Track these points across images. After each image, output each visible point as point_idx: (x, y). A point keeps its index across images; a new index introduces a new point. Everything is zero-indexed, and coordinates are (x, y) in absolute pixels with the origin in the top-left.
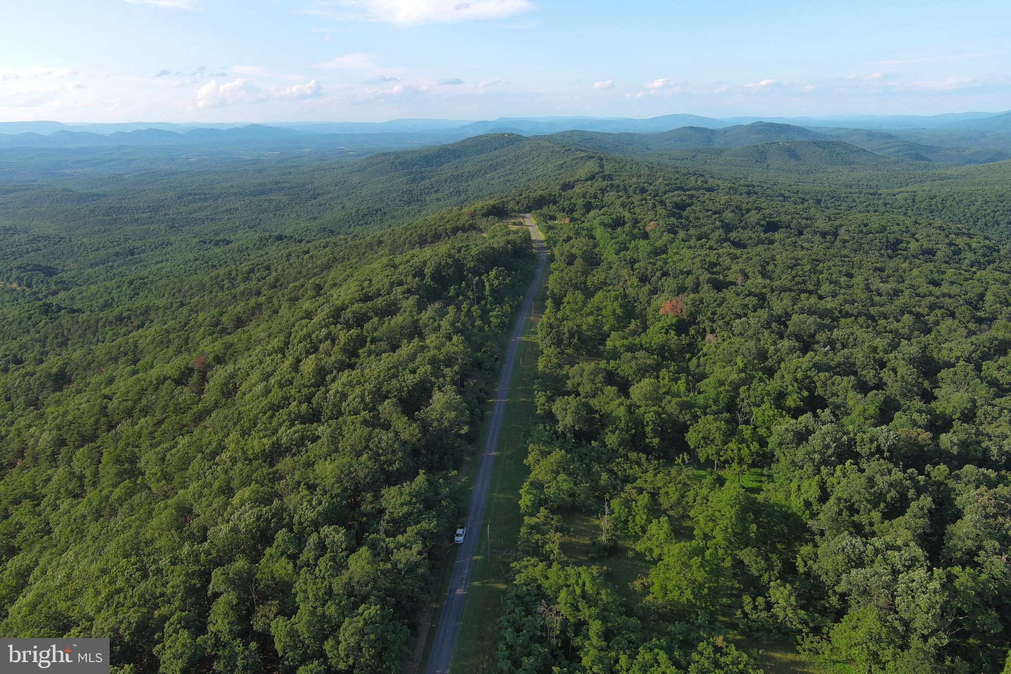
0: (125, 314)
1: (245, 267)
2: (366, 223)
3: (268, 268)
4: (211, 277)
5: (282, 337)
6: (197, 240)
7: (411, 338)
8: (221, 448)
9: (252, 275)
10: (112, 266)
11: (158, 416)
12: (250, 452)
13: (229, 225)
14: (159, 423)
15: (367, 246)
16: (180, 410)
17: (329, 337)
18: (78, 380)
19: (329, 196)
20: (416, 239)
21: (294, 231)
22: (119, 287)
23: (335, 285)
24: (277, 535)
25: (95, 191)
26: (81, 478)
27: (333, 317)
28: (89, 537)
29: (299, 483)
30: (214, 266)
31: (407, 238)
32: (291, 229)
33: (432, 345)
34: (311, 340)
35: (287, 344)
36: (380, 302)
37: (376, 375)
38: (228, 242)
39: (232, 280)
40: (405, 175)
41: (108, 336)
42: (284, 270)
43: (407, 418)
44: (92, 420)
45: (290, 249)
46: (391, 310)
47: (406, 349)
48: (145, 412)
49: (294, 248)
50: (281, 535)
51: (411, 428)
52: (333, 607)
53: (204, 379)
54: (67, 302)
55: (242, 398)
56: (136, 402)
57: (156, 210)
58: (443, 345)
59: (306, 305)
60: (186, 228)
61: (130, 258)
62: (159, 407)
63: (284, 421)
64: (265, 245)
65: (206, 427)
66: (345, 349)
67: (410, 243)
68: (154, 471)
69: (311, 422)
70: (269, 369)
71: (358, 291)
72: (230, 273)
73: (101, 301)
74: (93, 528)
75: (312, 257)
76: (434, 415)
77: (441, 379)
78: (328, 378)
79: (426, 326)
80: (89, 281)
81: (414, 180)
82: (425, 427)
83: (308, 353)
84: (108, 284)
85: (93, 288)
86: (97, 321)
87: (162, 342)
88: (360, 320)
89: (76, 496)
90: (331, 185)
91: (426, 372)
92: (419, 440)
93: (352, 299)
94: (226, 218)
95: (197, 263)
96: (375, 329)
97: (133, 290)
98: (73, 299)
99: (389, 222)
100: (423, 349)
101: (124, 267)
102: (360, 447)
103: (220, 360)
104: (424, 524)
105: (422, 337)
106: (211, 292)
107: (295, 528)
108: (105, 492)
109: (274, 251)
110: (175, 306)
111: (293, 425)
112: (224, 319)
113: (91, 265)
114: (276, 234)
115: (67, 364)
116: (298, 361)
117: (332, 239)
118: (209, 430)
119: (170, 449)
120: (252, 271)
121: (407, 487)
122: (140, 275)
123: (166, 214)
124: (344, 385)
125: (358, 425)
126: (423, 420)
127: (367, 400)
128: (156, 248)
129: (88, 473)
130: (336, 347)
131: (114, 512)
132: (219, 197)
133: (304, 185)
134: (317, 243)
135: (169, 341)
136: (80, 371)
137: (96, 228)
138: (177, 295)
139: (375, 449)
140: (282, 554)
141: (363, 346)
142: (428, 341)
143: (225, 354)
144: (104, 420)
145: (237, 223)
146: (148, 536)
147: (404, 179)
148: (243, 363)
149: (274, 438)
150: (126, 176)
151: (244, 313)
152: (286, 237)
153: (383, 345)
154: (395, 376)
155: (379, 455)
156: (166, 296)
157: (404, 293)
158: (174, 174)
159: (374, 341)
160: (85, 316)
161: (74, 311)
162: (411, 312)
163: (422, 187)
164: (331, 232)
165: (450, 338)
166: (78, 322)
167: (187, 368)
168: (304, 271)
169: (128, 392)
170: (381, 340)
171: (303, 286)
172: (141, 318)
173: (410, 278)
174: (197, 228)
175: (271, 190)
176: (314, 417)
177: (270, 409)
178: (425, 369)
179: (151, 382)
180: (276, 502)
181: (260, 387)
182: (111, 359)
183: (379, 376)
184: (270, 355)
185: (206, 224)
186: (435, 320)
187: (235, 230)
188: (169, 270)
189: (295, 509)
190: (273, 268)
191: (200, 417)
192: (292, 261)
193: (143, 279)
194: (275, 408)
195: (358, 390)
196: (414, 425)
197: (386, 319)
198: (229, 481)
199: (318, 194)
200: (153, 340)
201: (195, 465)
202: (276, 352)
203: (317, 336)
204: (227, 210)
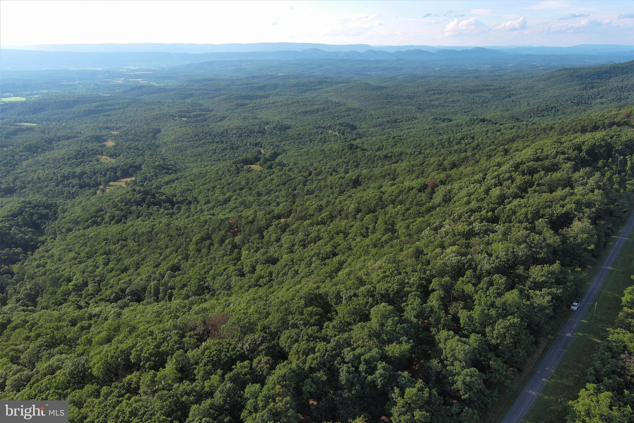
0: (389, 155)
1: (459, 135)
2: (543, 116)
3: (473, 138)
4: (438, 140)
5: (481, 175)
6: (432, 117)
7: (564, 187)
8: (441, 226)
9: (462, 141)
10: (384, 128)
11: (407, 206)
12: (456, 231)
13: (453, 110)
14: (407, 210)
15: (541, 130)
16: (419, 204)
17: (510, 177)
18: (365, 185)
19: (520, 96)
20: (579, 128)
21: (492, 117)
22: (387, 140)
23: (517, 150)
24: (467, 272)
25: (381, 85)
26: (367, 229)
27: (515, 167)
28: (370, 255)
29: (482, 250)
30: (440, 134)
31: (572, 127)
32: (490, 116)
33: (578, 193)
34: (499, 179)
35: (484, 179)
36: (547, 163)
37: (537, 203)
38: (450, 120)
39: (450, 143)
40: (579, 85)
41: (379, 165)
42: (482, 140)
43: (553, 232)
44: (375, 202)
45: (488, 128)
46: (554, 168)
47: (559, 193)
48: (401, 203)
49: (491, 127)
50: (469, 273)
51: (555, 238)
52: (494, 312)
53: (433, 192)
54: (360, 145)
55: (453, 204)
56: (397, 197)
57: (412, 98)
58: (588, 194)
59: (498, 159)
60: (427, 110)
61: (394, 124)
62: (409, 201)
63: (477, 219)
64: (473, 124)
65: (432, 215)
66: (519, 187)
67: (574, 130)
68: (403, 231)
69: (493, 223)
70: (471, 191)
71: (533, 154)
72: (449, 138)
73: (377, 146)
74: (373, 251)
75: (502, 134)
76: (572, 234)
77: (581, 214)
78: (506, 201)
79: (577, 181)
80: (372, 135)
81: (585, 88)
82: (564, 239)
83: (496, 186)
84: (382, 137)
85: (374, 139)
86: (375, 156)
87: (409, 171)
88: (532, 172)
89: (364, 237)
90: (523, 88)
91: (571, 208)
92: (558, 246)
93: (529, 158)
94: (451, 105)
95: (431, 130)
96: (541, 178)
97: (394, 142)
98: (363, 143)
99: (560, 116)
100: (572, 194)
101: (390, 129)
102: (521, 240)
103: (442, 183)
104: (554, 290)
105: (572, 187)
106: (437, 148)
107: (478, 272)
108: (379, 236)
109: (478, 128)
110: (416, 153)
111: (481, 222)
112: (445, 163)
113: (374, 126)
114: (481, 118)
115: (360, 175)
116: (489, 189)
117: (517, 124)
118: (434, 217)
119: (413, 222)
120: (463, 138)
121: (546, 268)
122: (399, 134)
123: (417, 101)
124: (516, 206)
125: (522, 229)
126: (564, 236)
127: (529, 216)
128: (409, 120)
129: (371, 227)
130: (514, 185)
131: (382, 247)
132: (449, 92)
133: (504, 88)
134: (507, 125)
135: (413, 171)
136: (366, 180)
137: (379, 106)
138: (417, 148)
139: (530, 243)
140: (469, 282)
141: (531, 187)
142: (576, 191)
143: (446, 180)
144: (380, 203)
145: (458, 109)
146: (400, 258)
147: (577, 88)
148: (456, 185)
149: (471, 227)
150: (399, 77)
151: (458, 160)
152: (487, 120)
153: (544, 188)
154: (550, 207)
155: (532, 247)
156: (412, 147)
157: (564, 159)
158: (425, 77)
159: (538, 185)
160: (369, 153)
161: (364, 150)
162: (568, 171)
163: (591, 94)
164: (518, 119)
165: (592, 191)
166: (365, 156)
167: (425, 184)
168: (496, 142)
169: (393, 192)
170: (544, 185)
171: (496, 149)
172: (397, 158)
173: (571, 151)
174: (433, 110)
175: (482, 90)
176: (495, 220)
177: (470, 211)
178: (570, 206)
179: (405, 188)
180: (469, 257)
181: (465, 199)
182: (382, 176)
183: (539, 205)
184: (473, 184)
185: (439, 108)
186: (584, 179)
187: (455, 113)
188: (414, 133)
189: (480, 261)
190: (476, 138)
191: (429, 210)
192: (489, 135)
193: (401, 137)
194: (473, 211)
195: (524, 210)
196: (557, 237)
197: (550, 173)
198: (443, 243)
199: (513, 95)
200: (405, 169)
201: (426, 232)
202: (476, 182)
203: (503, 177)
204: (453, 101)
